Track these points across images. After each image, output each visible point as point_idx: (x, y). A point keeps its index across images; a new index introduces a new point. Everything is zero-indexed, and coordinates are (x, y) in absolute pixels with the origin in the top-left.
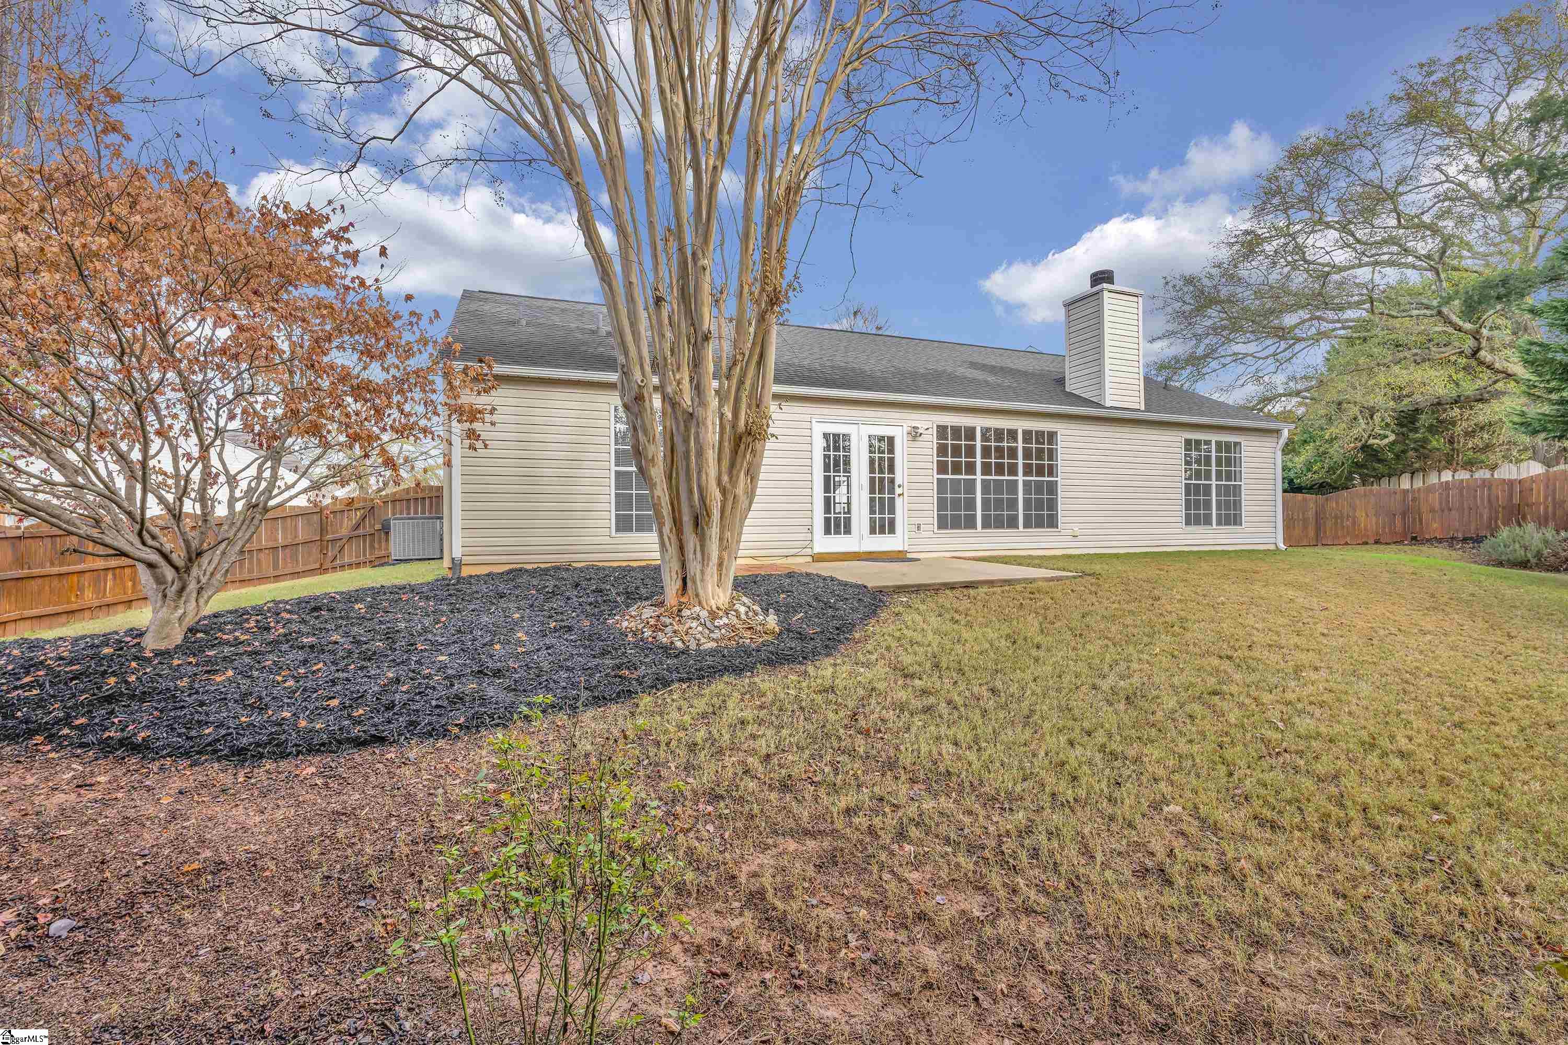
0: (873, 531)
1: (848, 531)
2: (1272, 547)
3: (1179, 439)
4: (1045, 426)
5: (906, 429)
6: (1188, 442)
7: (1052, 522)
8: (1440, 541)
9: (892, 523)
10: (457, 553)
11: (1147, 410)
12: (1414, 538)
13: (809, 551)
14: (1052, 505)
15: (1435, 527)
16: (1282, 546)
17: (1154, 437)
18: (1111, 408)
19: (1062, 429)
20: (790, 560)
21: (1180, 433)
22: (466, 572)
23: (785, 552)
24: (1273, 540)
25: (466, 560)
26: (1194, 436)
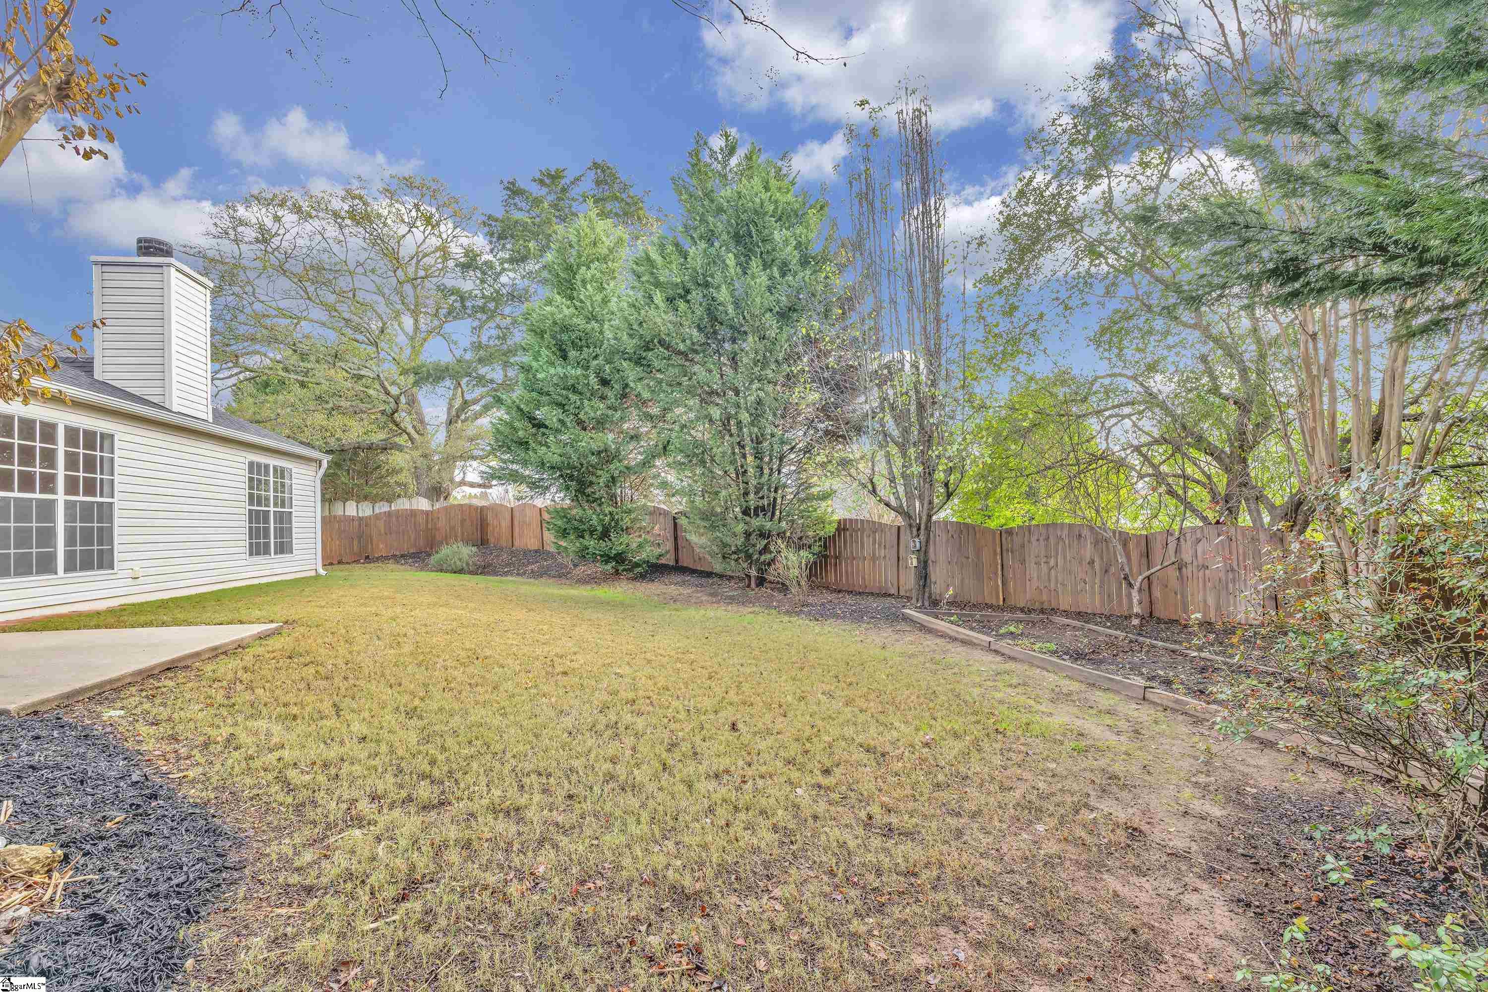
2: (313, 573)
3: (242, 459)
6: (251, 464)
8: (387, 558)
11: (214, 421)
12: (367, 557)
14: (106, 536)
15: (381, 549)
16: (322, 572)
17: (221, 456)
18: (179, 413)
19: (119, 433)
21: (244, 454)
24: (314, 567)
26: (256, 458)
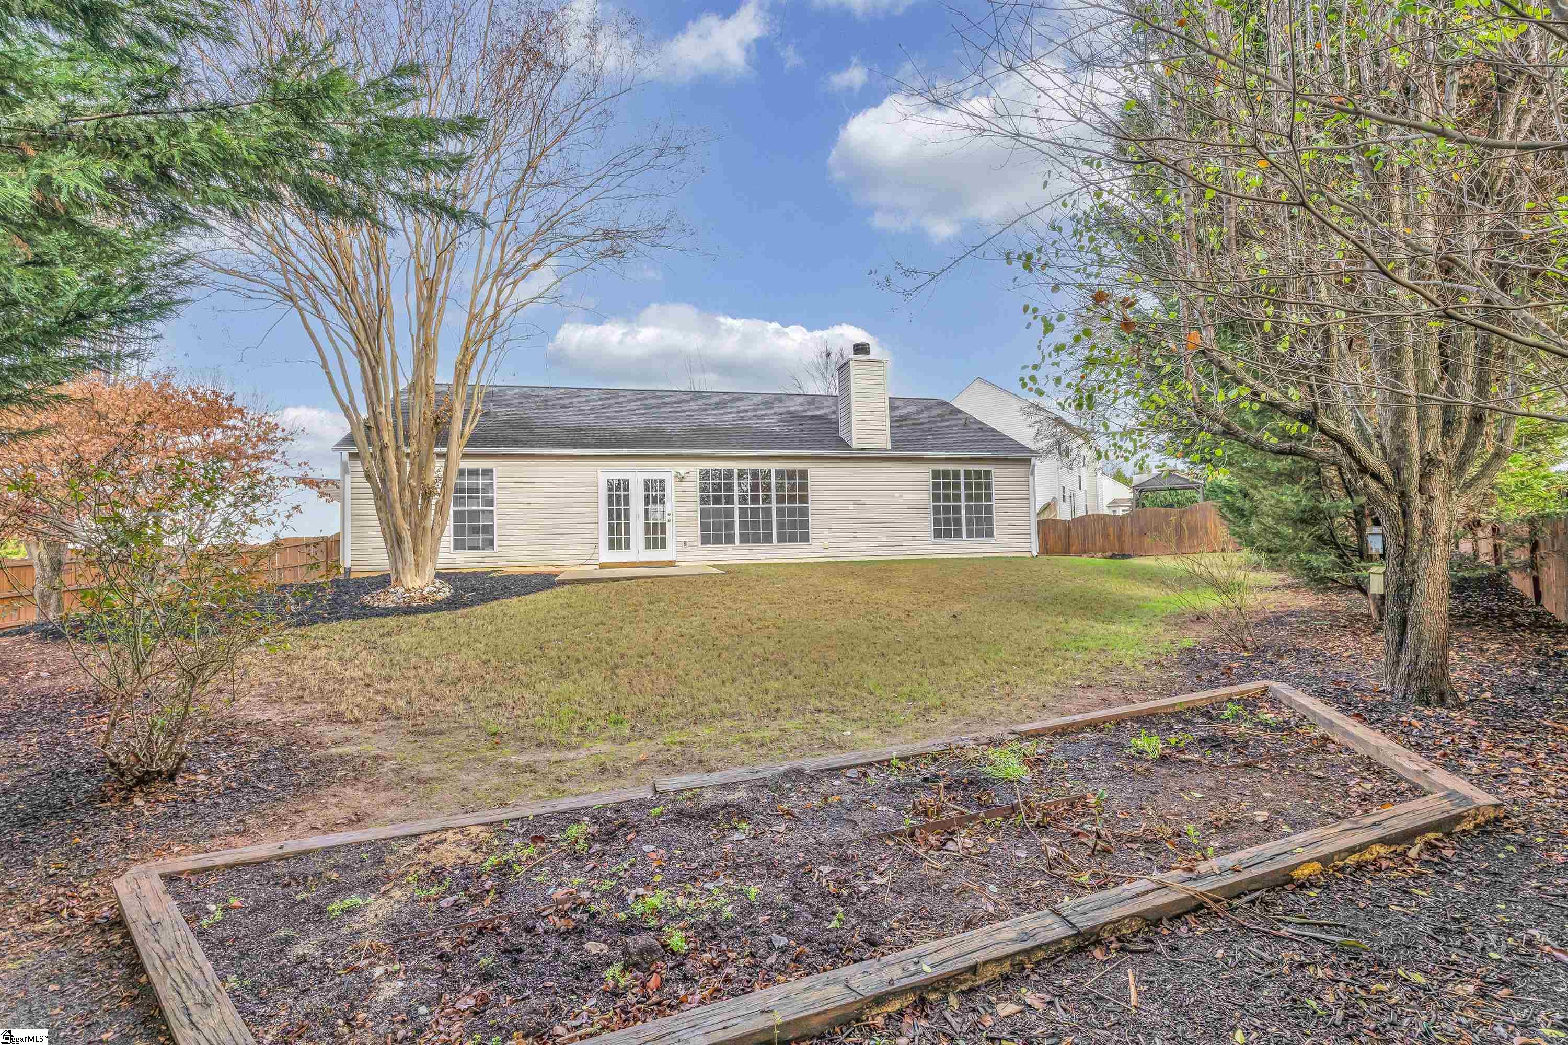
0: (647, 546)
1: (628, 547)
2: (1028, 554)
4: (797, 466)
5: (674, 474)
6: (935, 473)
7: (805, 538)
9: (664, 540)
10: (348, 564)
11: (894, 449)
13: (596, 562)
14: (806, 525)
16: (1037, 554)
17: (902, 470)
18: (863, 449)
19: (812, 469)
20: (583, 568)
21: (927, 466)
22: (353, 576)
23: (579, 562)
24: (1028, 549)
25: (353, 569)
26: (941, 467)
